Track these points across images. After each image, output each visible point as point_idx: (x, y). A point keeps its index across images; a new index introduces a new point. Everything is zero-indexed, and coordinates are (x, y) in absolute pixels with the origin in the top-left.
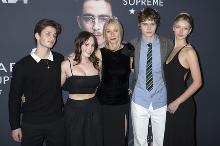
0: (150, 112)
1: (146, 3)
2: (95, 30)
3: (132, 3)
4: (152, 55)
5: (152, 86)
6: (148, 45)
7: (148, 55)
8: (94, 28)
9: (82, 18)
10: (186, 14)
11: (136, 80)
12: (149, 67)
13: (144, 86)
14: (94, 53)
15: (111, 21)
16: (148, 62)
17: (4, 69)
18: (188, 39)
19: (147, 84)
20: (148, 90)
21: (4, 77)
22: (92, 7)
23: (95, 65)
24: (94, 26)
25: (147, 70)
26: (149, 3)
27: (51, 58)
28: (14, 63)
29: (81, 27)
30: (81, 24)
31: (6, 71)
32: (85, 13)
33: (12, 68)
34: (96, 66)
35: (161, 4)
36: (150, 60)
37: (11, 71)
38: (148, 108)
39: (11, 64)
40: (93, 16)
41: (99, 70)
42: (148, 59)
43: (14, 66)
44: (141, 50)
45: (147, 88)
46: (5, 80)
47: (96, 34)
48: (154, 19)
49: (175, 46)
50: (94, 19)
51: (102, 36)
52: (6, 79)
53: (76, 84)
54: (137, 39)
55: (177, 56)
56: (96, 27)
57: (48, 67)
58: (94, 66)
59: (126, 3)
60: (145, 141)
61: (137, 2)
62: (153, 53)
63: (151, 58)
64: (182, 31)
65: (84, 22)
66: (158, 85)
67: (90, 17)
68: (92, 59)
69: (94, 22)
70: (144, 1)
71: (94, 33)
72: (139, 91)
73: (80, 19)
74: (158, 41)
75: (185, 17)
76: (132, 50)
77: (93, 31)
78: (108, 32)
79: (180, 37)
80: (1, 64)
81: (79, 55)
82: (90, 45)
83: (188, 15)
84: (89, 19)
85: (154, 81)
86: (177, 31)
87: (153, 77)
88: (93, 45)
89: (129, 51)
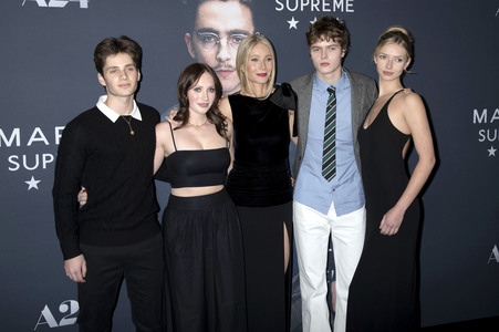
0: (330, 221)
1: (320, 6)
2: (220, 60)
3: (292, 6)
4: (335, 109)
5: (334, 171)
6: (329, 90)
7: (328, 109)
8: (219, 56)
9: (195, 37)
10: (399, 29)
11: (301, 159)
12: (330, 134)
13: (318, 169)
14: (215, 106)
15: (255, 40)
16: (327, 124)
17: (43, 138)
20: (327, 178)
22: (214, 15)
23: (220, 129)
24: (218, 53)
26: (326, 7)
27: (137, 115)
28: (63, 128)
29: (193, 56)
30: (194, 48)
31: (47, 143)
32: (201, 27)
33: (58, 136)
34: (223, 132)
35: (350, 8)
36: (331, 120)
37: (58, 142)
38: (326, 214)
39: (57, 129)
40: (217, 32)
41: (228, 140)
42: (327, 117)
43: (63, 132)
46: (45, 162)
47: (223, 68)
48: (333, 37)
49: (380, 94)
50: (218, 39)
51: (235, 73)
52: (48, 158)
54: (305, 78)
56: (224, 54)
57: (133, 133)
58: (219, 132)
59: (280, 7)
60: (321, 279)
61: (302, 5)
62: (339, 106)
63: (334, 117)
64: (390, 64)
65: (200, 45)
66: (347, 166)
67: (211, 35)
68: (214, 118)
69: (219, 45)
70: (315, 2)
71: (219, 66)
72: (308, 180)
73: (191, 39)
74: (348, 83)
75: (398, 36)
76: (293, 97)
77: (217, 63)
78: (255, 60)
79: (387, 78)
80: (38, 130)
81: (184, 109)
82: (205, 90)
83: (404, 31)
84: (209, 38)
85: (338, 161)
86: (382, 64)
87: (337, 153)
88: (211, 89)
89: (285, 98)
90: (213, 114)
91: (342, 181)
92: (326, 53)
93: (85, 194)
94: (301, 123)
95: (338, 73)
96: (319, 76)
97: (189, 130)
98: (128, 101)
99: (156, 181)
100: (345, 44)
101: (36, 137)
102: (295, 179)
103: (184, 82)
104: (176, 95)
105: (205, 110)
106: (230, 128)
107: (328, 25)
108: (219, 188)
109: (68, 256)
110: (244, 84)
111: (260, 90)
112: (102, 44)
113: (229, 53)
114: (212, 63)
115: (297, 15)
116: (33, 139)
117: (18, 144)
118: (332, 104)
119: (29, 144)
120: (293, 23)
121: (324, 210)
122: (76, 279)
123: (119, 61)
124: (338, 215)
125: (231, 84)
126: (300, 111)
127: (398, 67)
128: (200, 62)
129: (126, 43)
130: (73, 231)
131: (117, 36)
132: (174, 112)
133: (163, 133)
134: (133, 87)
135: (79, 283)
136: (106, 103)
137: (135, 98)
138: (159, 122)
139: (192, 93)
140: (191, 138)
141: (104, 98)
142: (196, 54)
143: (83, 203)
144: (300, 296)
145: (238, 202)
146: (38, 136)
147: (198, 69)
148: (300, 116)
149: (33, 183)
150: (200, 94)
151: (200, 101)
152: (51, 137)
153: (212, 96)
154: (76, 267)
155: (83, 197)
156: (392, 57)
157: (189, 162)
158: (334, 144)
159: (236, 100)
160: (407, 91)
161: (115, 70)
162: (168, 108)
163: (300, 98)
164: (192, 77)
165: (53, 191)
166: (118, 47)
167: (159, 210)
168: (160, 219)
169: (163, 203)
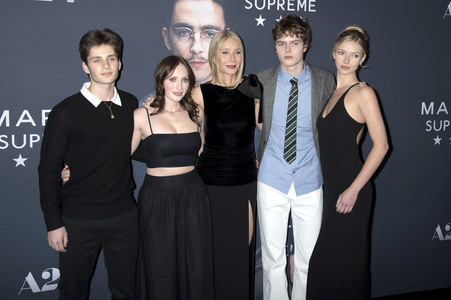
0: (290, 200)
1: (285, 6)
2: (194, 53)
3: (260, 5)
6: (292, 81)
7: (291, 98)
8: (193, 49)
9: (171, 31)
10: (356, 28)
11: (265, 143)
12: (292, 121)
13: (280, 153)
14: (189, 94)
15: (226, 35)
16: (289, 112)
17: (31, 120)
18: (359, 73)
19: (285, 151)
20: (288, 161)
21: (31, 136)
22: (189, 12)
23: (192, 115)
24: (192, 46)
25: (288, 125)
26: (291, 7)
27: (117, 101)
28: (49, 111)
29: (169, 48)
30: (171, 41)
31: (34, 124)
32: (176, 22)
33: (44, 119)
34: (194, 118)
35: (312, 8)
36: (293, 108)
37: (44, 124)
38: (286, 193)
39: (44, 112)
40: (191, 27)
41: (199, 125)
42: (289, 105)
43: (49, 115)
44: (277, 89)
45: (285, 157)
46: (32, 141)
47: (196, 60)
48: (297, 33)
49: (338, 86)
50: (192, 33)
51: (208, 64)
52: (35, 138)
53: (159, 148)
54: (270, 70)
55: (341, 102)
56: (197, 47)
57: (113, 117)
58: (191, 118)
59: (249, 5)
60: (281, 252)
61: (269, 4)
62: (300, 96)
63: (296, 106)
64: (347, 60)
65: (175, 39)
66: (306, 151)
67: (186, 30)
68: (187, 105)
69: (193, 39)
70: (281, 2)
71: (192, 58)
72: (271, 163)
73: (168, 32)
74: (309, 76)
75: (355, 35)
76: (259, 87)
77: (191, 55)
78: (225, 53)
79: (344, 71)
80: (26, 112)
81: (160, 97)
82: (179, 80)
83: (360, 30)
84: (184, 33)
85: (298, 146)
86: (340, 59)
87: (298, 139)
88: (185, 79)
89: (252, 88)
90: (186, 102)
91: (302, 164)
92: (290, 47)
93: (68, 172)
94: (266, 110)
95: (300, 66)
96: (283, 69)
97: (164, 115)
98: (109, 88)
99: (133, 161)
100: (308, 40)
101: (24, 118)
102: (260, 161)
103: (161, 72)
104: (153, 84)
105: (179, 98)
106: (201, 114)
107: (292, 22)
108: (190, 169)
109: (51, 227)
110: (215, 74)
111: (230, 80)
112: (87, 35)
113: (202, 46)
114: (186, 55)
115: (264, 13)
116: (21, 120)
117: (8, 125)
118: (294, 94)
119: (18, 125)
120: (260, 21)
121: (285, 190)
122: (57, 249)
123: (102, 52)
124: (298, 194)
125: (203, 74)
126: (265, 100)
127: (354, 62)
128: (176, 54)
129: (109, 35)
130: (57, 205)
131: (101, 28)
132: (151, 99)
133: (140, 118)
134: (114, 75)
135: (61, 253)
136: (90, 89)
137: (116, 85)
138: (137, 107)
139: (167, 82)
140: (166, 123)
141: (88, 84)
142: (172, 47)
143: (66, 180)
144: (261, 268)
145: (208, 182)
146: (26, 117)
147: (173, 61)
148: (265, 105)
149: (20, 161)
150: (175, 84)
151: (175, 90)
152: (38, 119)
153: (186, 86)
154: (58, 238)
155: (66, 175)
156: (349, 53)
157: (164, 145)
158: (295, 130)
159: (207, 89)
160: (362, 84)
161: (98, 59)
162: (145, 95)
163: (265, 88)
164: (168, 68)
165: (39, 168)
166: (101, 39)
167: (135, 187)
168: (136, 196)
169: (139, 181)
